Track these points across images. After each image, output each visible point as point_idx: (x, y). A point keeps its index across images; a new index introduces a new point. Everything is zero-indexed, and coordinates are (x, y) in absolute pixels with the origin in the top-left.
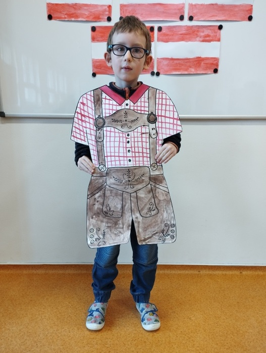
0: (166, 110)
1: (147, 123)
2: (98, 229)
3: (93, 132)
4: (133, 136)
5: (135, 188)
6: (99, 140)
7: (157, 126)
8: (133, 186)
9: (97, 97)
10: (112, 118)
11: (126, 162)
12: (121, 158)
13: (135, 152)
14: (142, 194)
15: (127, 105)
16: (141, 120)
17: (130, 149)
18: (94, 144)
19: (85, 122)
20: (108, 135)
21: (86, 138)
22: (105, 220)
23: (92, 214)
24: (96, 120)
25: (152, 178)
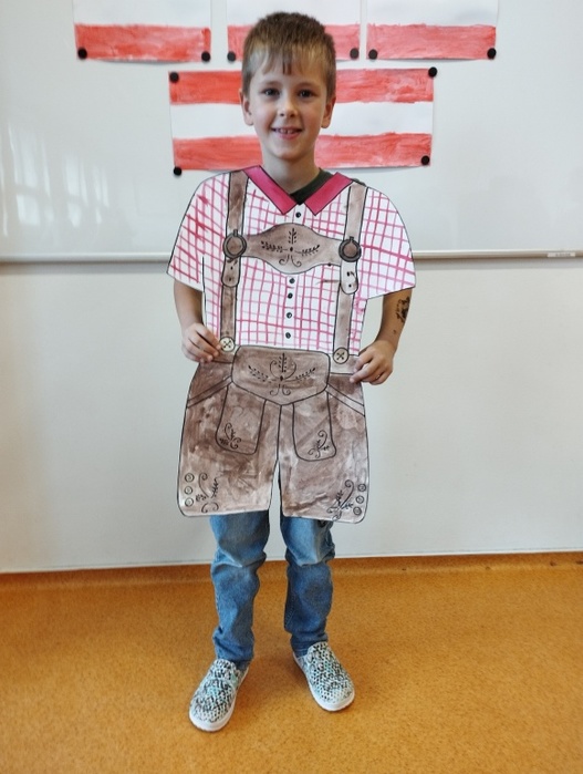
0: (383, 236)
1: (338, 258)
2: (204, 477)
3: (218, 265)
4: (301, 284)
5: (292, 396)
6: (228, 284)
7: (359, 267)
8: (287, 389)
9: (237, 190)
10: (264, 239)
11: (279, 338)
12: (271, 329)
13: (302, 319)
14: (305, 411)
15: (298, 215)
16: (324, 253)
17: (292, 312)
18: (216, 291)
19: (204, 239)
20: (250, 274)
21: (200, 276)
22: (219, 457)
23: (192, 441)
24: (227, 239)
25: (333, 379)
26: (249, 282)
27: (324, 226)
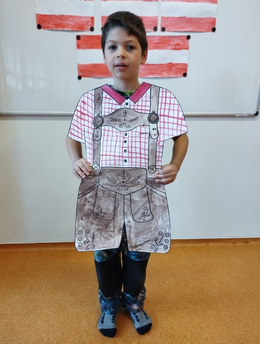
0: (169, 109)
1: (147, 122)
2: (87, 232)
3: (91, 131)
4: (130, 136)
5: (129, 190)
7: (159, 126)
9: (98, 96)
10: (111, 117)
14: (136, 197)
15: (127, 104)
16: (141, 120)
19: (84, 120)
21: (83, 136)
22: (95, 222)
24: (95, 118)
26: (106, 137)
27: (140, 108)
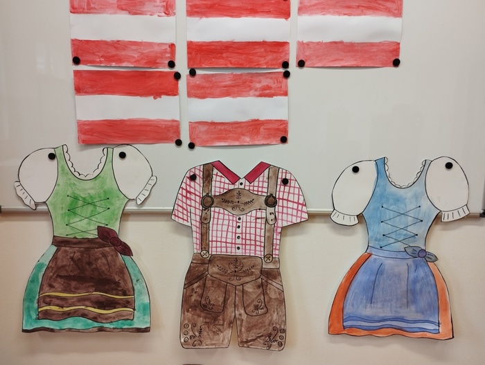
0: (289, 193)
1: (264, 206)
2: (194, 325)
3: (198, 212)
4: (245, 220)
5: (242, 280)
6: (204, 222)
7: (276, 210)
8: (239, 277)
9: (207, 173)
10: (223, 197)
11: (233, 250)
12: (228, 245)
13: (246, 239)
14: (249, 288)
15: (241, 184)
16: (256, 203)
17: (240, 235)
18: (198, 226)
19: (191, 199)
20: (216, 216)
21: (189, 218)
22: (202, 314)
23: (187, 306)
24: (203, 198)
25: (265, 271)
26: (216, 220)
27: (256, 189)
